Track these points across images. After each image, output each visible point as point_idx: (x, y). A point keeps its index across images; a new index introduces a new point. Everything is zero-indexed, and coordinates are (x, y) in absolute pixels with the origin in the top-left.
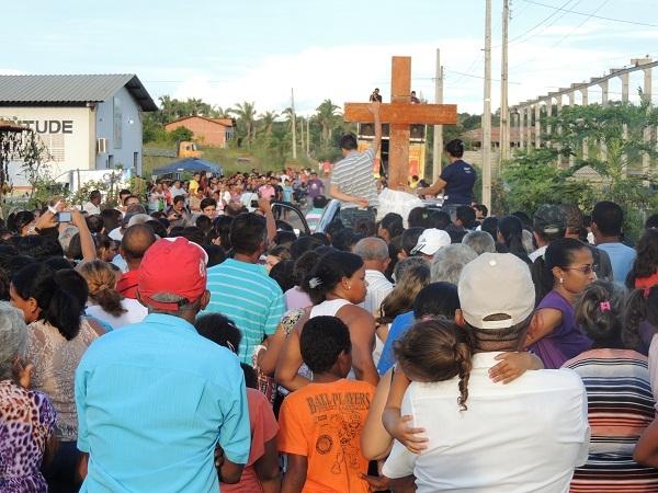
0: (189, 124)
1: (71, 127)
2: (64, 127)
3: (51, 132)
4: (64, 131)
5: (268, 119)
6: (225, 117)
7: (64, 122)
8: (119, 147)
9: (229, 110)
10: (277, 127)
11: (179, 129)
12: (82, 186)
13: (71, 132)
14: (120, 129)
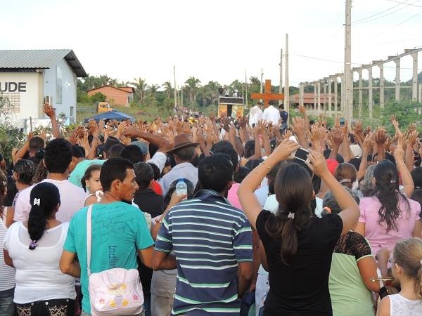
0: (103, 91)
1: (25, 87)
2: (20, 87)
3: (10, 91)
4: (19, 90)
5: (153, 89)
6: (127, 87)
7: (20, 83)
8: (60, 103)
9: (128, 83)
10: (159, 94)
11: (97, 94)
12: (34, 130)
13: (25, 91)
14: (61, 89)
